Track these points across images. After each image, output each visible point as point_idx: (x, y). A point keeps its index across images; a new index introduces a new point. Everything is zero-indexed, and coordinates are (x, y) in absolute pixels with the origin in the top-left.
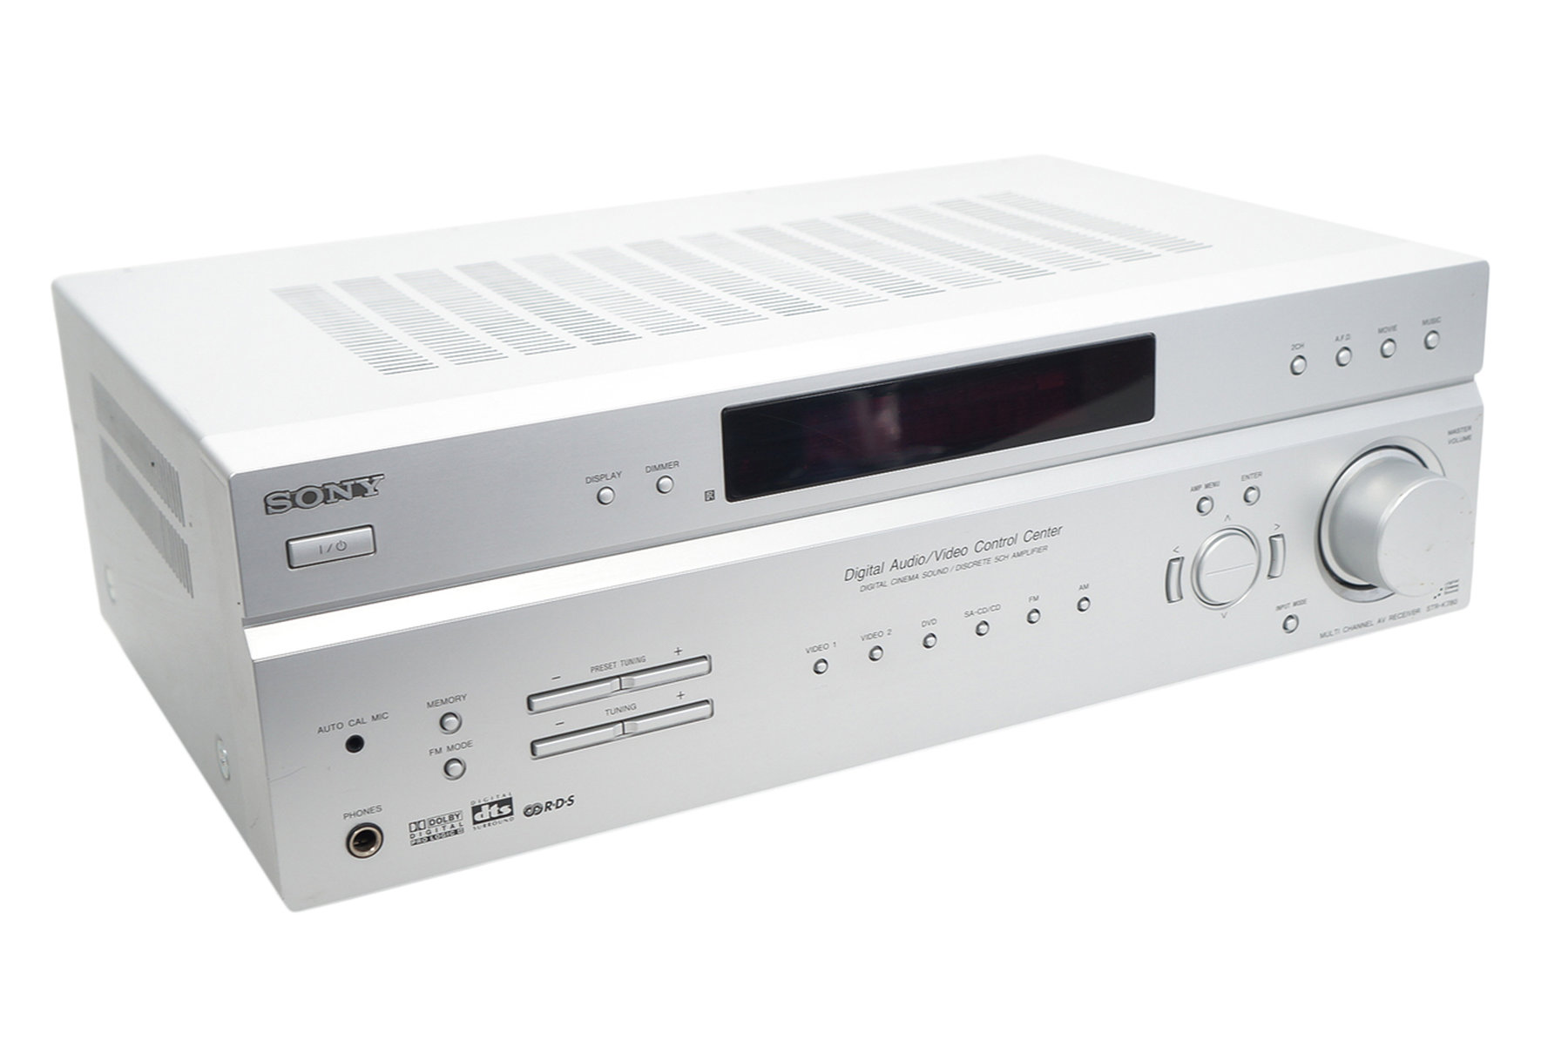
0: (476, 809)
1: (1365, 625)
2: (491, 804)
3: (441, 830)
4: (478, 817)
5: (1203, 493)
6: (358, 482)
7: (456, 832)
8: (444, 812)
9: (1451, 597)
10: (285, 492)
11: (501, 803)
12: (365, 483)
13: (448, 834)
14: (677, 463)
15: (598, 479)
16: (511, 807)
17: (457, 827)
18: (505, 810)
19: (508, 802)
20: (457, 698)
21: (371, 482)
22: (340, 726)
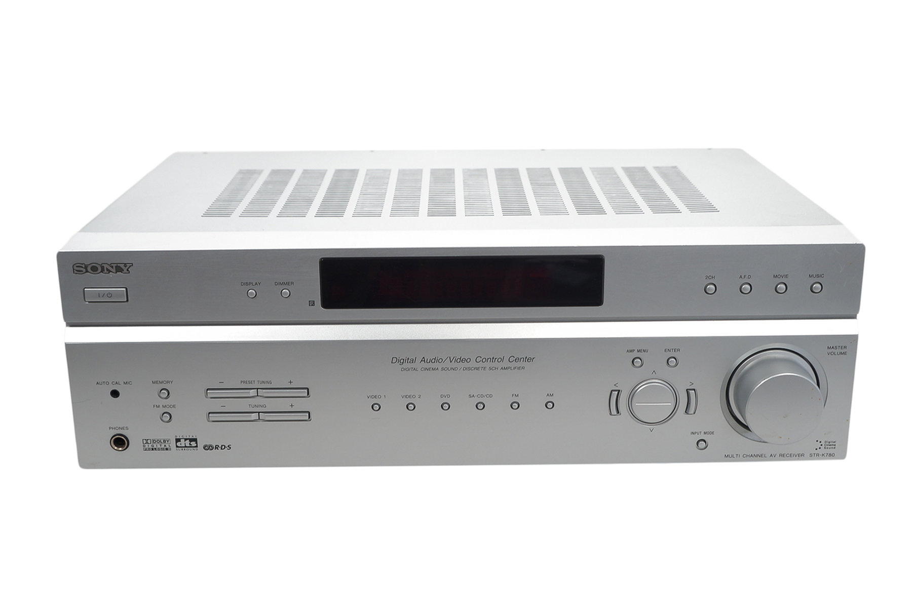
0: (178, 440)
1: (761, 456)
2: (186, 440)
3: (159, 446)
4: (178, 444)
5: (636, 354)
6: (118, 265)
7: (167, 449)
8: (162, 437)
9: (831, 451)
10: (82, 264)
11: (191, 440)
12: (122, 266)
13: (163, 449)
14: (292, 283)
15: (247, 284)
16: (197, 443)
17: (167, 447)
18: (193, 444)
19: (195, 440)
20: (168, 382)
21: (125, 266)
22: (107, 383)
